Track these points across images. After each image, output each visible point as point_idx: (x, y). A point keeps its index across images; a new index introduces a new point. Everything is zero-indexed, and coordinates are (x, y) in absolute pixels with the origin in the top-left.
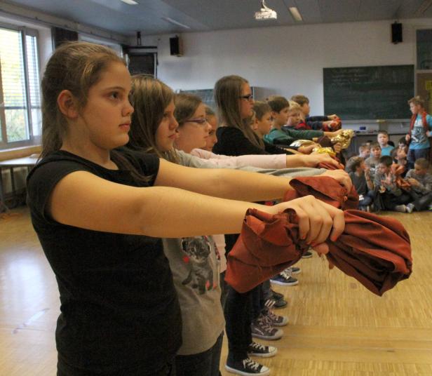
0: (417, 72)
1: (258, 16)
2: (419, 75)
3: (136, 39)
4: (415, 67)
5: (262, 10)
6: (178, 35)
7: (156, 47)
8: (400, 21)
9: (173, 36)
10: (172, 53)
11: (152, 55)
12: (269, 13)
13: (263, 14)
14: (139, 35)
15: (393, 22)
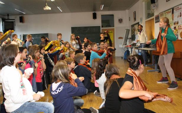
0: (101, 28)
1: (45, 9)
2: (102, 29)
3: (7, 16)
4: (101, 27)
5: (46, 7)
6: (23, 16)
7: (14, 20)
8: (96, 12)
9: (21, 16)
10: (20, 22)
11: (13, 22)
12: (48, 8)
13: (46, 8)
14: (8, 15)
15: (93, 12)
